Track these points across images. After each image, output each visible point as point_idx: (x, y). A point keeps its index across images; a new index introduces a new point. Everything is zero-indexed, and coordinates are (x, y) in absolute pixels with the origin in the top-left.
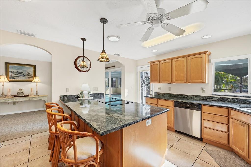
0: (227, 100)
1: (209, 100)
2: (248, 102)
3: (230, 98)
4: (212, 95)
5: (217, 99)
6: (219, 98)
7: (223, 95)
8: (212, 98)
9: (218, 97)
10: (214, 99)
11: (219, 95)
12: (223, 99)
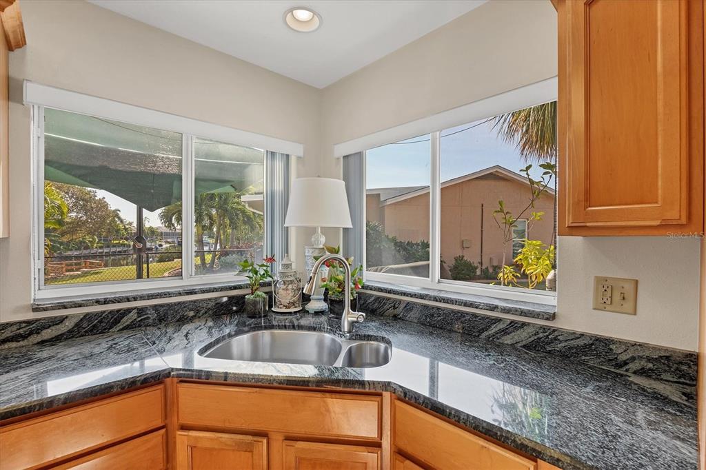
0: (117, 321)
1: (14, 345)
2: (192, 314)
3: (129, 310)
4: (36, 309)
5: (68, 325)
6: (75, 320)
7: (98, 302)
8: (38, 331)
9: (73, 316)
10: (47, 334)
11: (80, 306)
12: (101, 322)
